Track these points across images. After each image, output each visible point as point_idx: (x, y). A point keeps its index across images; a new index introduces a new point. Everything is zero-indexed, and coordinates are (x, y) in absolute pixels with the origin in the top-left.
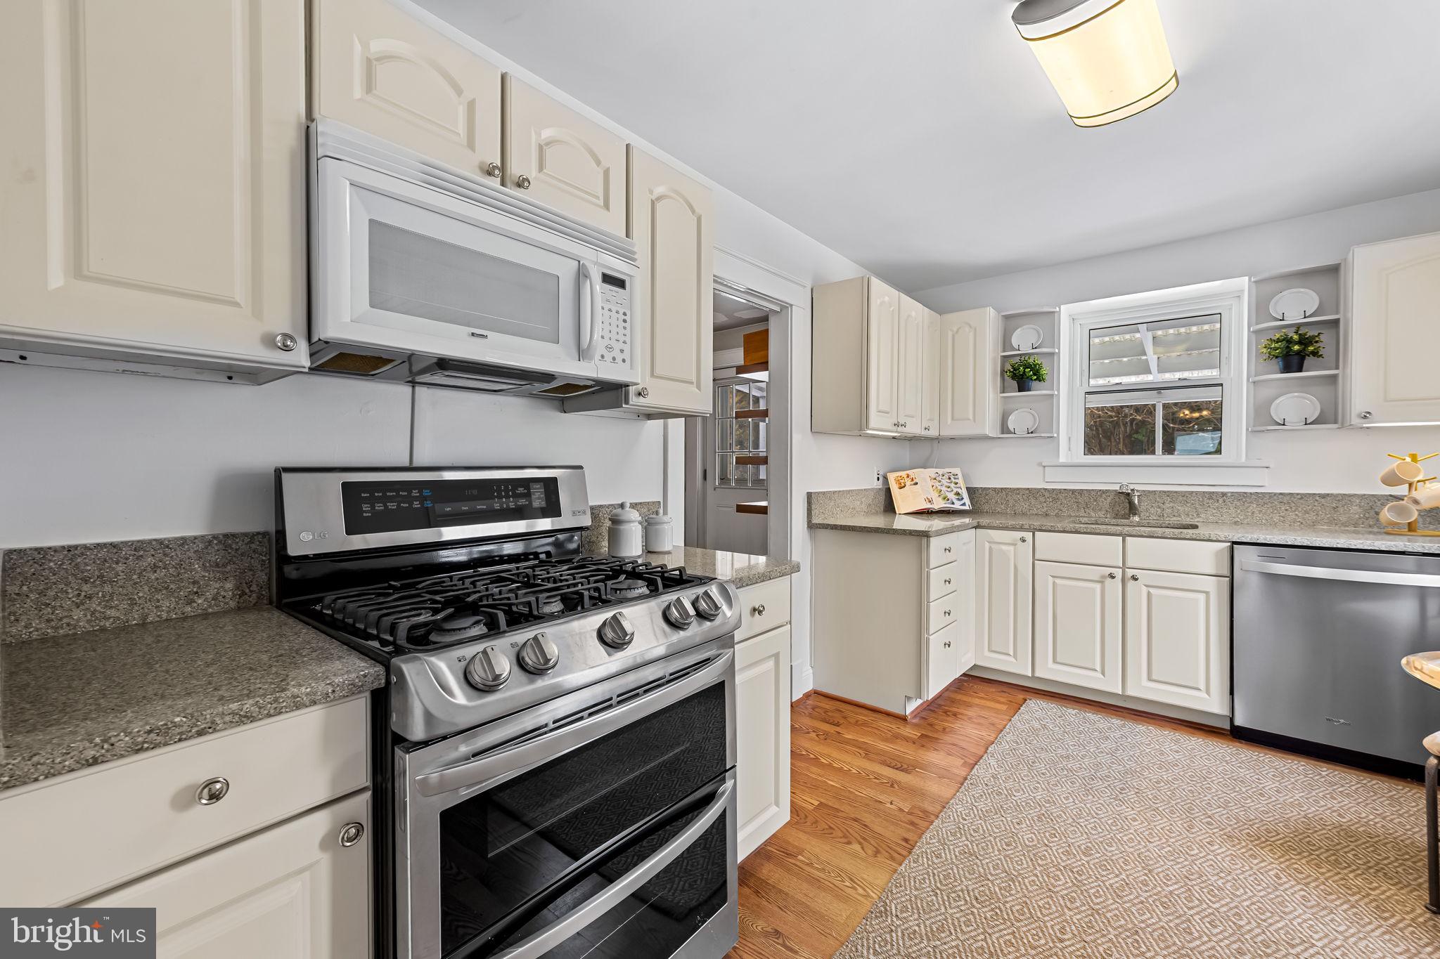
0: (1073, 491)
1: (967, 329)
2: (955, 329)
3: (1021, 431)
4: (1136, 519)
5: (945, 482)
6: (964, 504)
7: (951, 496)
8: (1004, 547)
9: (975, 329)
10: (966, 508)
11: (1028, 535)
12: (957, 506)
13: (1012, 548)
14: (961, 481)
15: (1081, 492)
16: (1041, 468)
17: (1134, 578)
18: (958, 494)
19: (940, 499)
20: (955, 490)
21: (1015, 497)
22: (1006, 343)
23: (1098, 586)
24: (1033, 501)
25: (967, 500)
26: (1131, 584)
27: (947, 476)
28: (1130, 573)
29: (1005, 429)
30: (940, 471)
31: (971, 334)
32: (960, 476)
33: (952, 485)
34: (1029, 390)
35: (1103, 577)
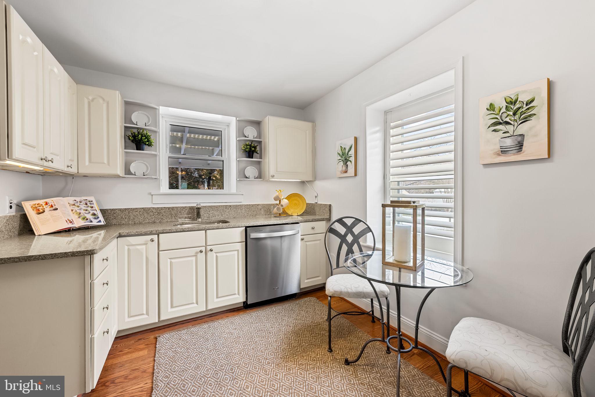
0: (169, 208)
1: (101, 101)
2: (90, 98)
3: (139, 173)
4: (200, 220)
5: (83, 206)
6: (100, 221)
7: (89, 216)
8: (139, 247)
9: (108, 103)
10: (102, 223)
11: (155, 237)
12: (95, 223)
13: (144, 247)
14: (95, 206)
15: (173, 208)
16: (150, 196)
17: (211, 250)
18: (94, 214)
19: (80, 219)
20: (92, 212)
21: (135, 214)
22: (127, 118)
23: (194, 258)
24: (146, 215)
25: (101, 218)
26: (209, 253)
27: (84, 202)
28: (209, 248)
29: (128, 172)
30: (78, 199)
31: (105, 106)
32: (94, 202)
33: (89, 209)
34: (143, 150)
35: (197, 253)
